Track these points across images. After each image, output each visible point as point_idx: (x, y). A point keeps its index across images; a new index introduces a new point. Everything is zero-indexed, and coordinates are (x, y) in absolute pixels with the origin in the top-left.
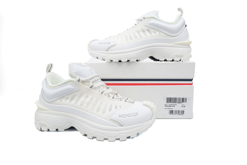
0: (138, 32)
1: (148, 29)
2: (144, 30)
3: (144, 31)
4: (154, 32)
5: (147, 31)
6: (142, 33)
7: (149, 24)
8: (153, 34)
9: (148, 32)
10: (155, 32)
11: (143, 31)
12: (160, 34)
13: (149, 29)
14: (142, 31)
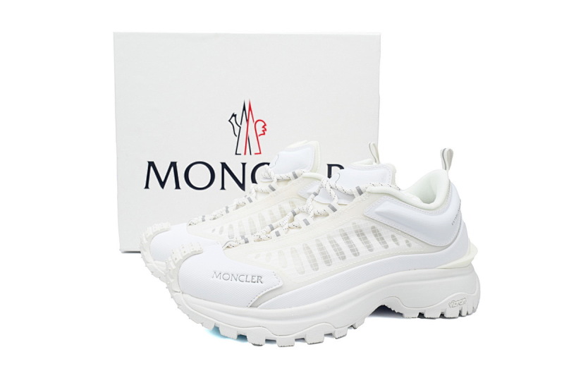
0: (345, 237)
1: (373, 227)
2: (361, 231)
3: (363, 234)
4: (393, 236)
5: (372, 234)
6: (355, 240)
7: (379, 214)
8: (391, 243)
9: (374, 238)
10: (395, 239)
11: (360, 233)
12: (409, 245)
13: (378, 227)
14: (356, 232)
